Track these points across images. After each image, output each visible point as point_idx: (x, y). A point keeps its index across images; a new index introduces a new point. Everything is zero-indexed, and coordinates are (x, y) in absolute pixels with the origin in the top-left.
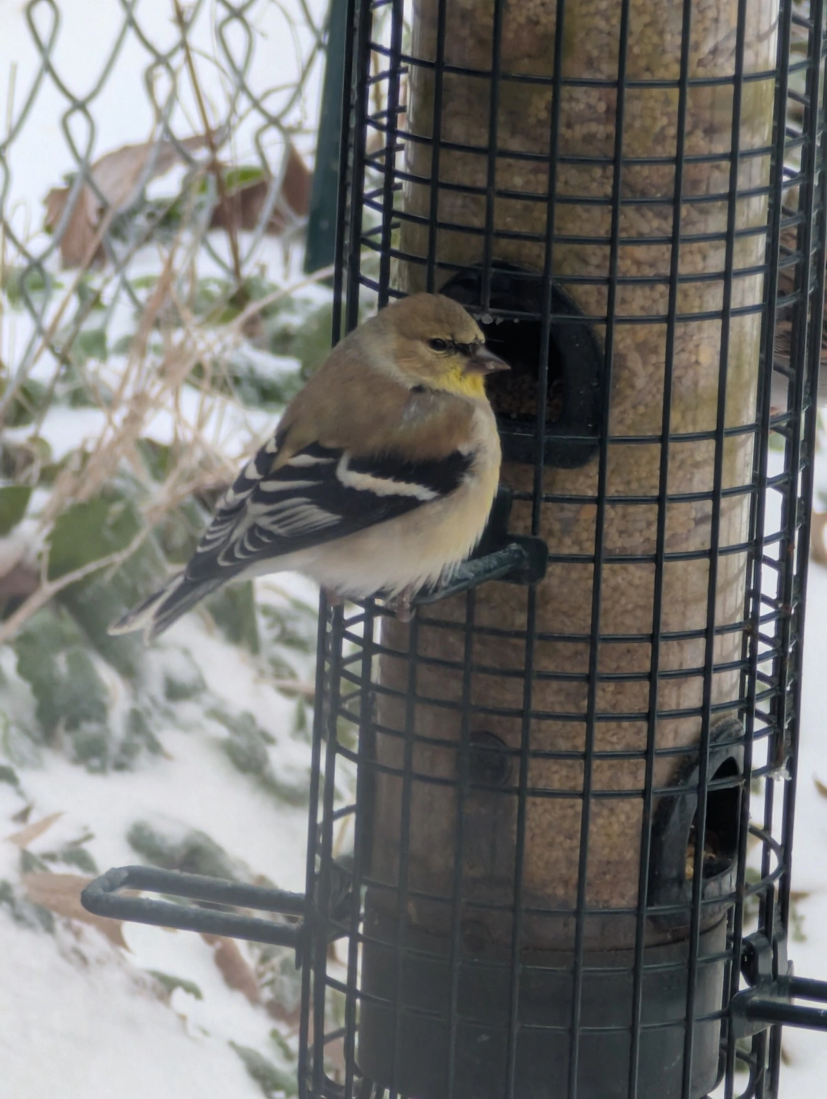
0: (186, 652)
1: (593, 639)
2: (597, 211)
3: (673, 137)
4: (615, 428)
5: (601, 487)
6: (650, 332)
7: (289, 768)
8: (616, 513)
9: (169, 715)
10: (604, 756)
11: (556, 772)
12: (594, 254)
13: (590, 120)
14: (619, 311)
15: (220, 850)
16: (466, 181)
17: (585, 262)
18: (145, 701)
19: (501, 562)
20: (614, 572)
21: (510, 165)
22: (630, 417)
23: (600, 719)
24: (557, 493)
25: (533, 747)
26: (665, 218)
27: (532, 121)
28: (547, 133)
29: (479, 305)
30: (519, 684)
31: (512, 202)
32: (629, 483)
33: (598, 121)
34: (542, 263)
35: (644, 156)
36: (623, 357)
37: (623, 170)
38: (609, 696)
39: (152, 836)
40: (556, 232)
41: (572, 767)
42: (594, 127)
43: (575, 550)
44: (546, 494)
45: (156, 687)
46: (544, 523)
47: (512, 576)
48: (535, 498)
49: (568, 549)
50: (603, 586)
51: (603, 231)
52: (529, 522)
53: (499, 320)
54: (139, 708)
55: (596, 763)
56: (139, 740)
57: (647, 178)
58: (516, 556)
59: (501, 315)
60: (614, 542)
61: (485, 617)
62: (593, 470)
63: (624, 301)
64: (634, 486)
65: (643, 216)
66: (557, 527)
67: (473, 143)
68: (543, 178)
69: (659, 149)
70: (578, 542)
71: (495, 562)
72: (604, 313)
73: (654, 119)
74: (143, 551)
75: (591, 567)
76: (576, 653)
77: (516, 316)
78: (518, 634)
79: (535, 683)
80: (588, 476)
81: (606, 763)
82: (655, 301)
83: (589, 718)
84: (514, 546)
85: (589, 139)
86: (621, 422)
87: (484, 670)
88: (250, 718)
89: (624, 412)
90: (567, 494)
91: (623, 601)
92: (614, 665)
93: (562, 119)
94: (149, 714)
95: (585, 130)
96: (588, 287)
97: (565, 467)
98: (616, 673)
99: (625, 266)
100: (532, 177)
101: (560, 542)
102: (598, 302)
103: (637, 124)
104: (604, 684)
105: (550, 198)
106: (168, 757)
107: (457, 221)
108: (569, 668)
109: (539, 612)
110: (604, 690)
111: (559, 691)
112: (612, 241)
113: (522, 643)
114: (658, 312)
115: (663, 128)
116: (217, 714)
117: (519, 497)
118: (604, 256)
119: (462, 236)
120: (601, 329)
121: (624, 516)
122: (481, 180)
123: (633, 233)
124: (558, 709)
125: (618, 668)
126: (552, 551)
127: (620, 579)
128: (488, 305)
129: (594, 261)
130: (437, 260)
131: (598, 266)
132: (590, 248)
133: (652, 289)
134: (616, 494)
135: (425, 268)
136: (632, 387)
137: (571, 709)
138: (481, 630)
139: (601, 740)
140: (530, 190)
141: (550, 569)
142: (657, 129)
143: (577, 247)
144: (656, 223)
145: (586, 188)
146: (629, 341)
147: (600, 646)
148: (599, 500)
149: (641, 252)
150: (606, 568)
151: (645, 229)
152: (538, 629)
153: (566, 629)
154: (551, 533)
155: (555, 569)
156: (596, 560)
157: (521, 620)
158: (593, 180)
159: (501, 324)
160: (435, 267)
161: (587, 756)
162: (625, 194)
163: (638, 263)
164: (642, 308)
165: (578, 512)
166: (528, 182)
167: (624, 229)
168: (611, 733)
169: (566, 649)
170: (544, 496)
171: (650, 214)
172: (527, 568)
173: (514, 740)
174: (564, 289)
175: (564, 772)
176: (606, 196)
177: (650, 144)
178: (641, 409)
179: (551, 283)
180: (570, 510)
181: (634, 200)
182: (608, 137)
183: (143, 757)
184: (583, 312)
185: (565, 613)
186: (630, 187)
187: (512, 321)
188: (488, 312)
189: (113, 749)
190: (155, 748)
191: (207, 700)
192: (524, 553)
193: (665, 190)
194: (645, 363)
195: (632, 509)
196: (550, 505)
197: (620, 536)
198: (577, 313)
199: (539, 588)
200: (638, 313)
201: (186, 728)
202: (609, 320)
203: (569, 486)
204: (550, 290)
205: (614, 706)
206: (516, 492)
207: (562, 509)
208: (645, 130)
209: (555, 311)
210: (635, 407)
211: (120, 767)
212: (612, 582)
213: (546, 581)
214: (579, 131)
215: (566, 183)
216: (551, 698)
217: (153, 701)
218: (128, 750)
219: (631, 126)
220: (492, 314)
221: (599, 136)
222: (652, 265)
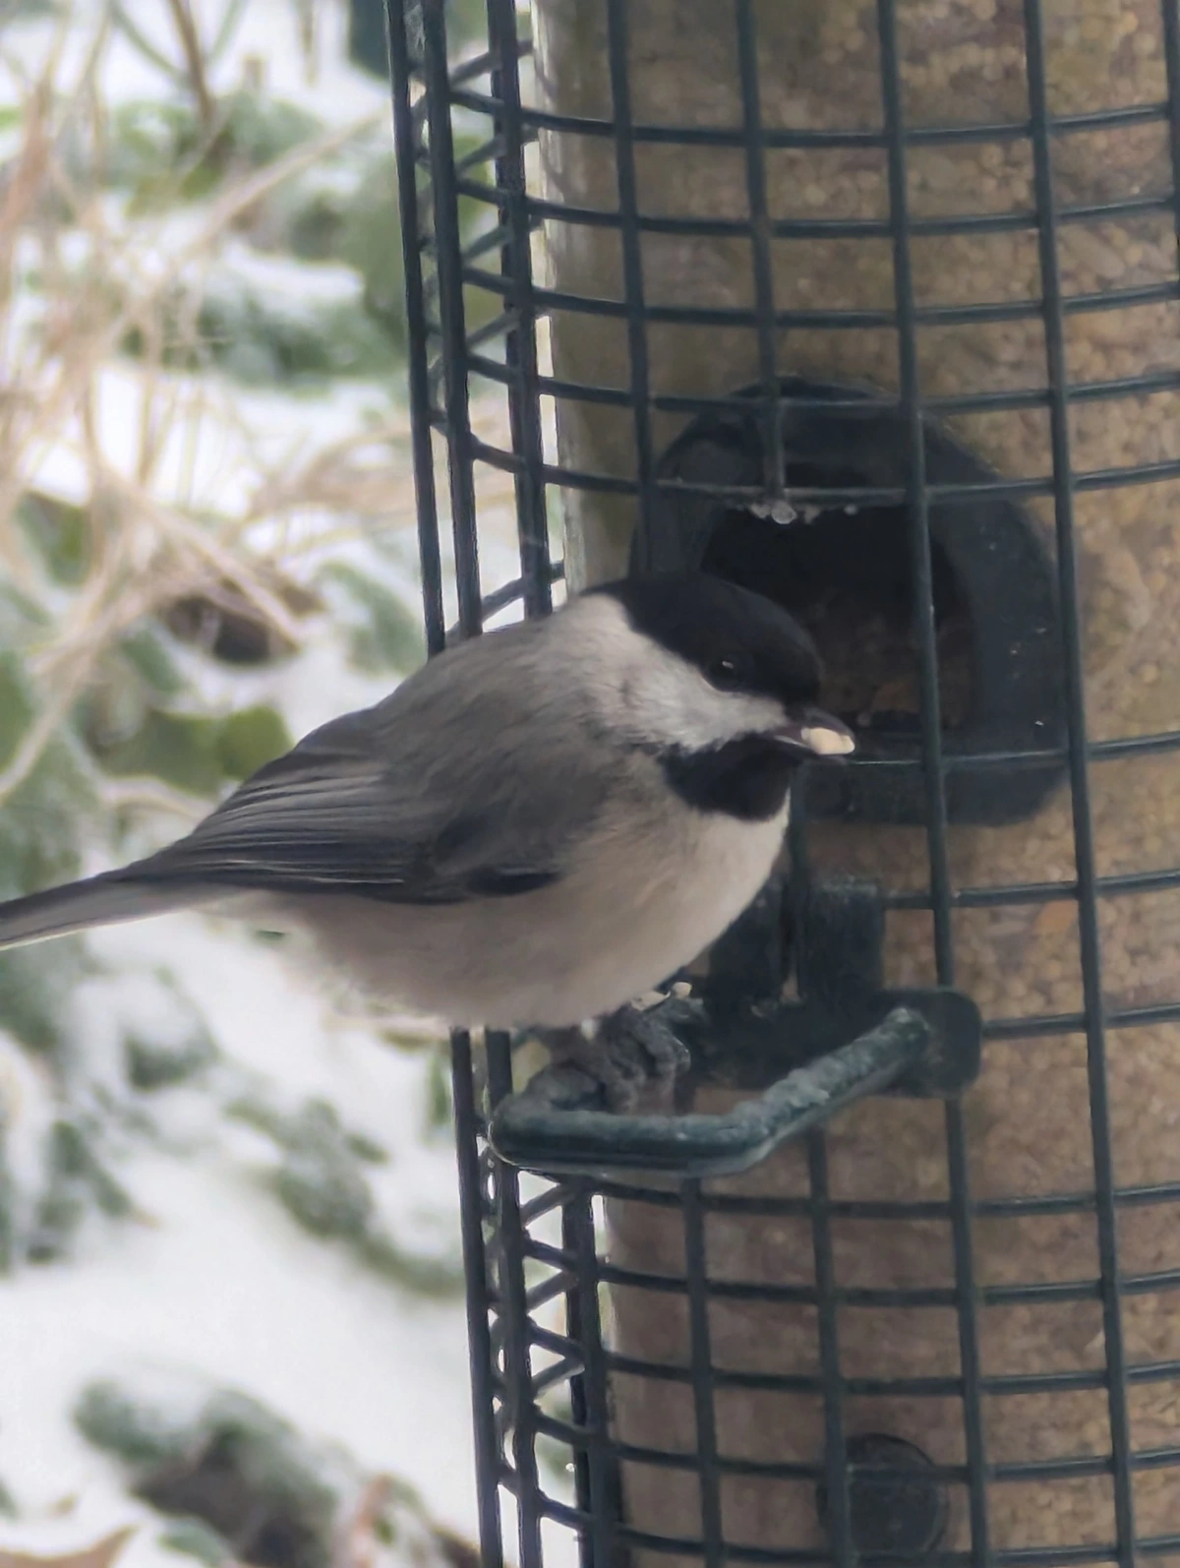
0: (166, 977)
1: (1101, 1201)
2: (1000, 245)
3: (1153, 57)
4: (1099, 728)
5: (1083, 858)
6: (1151, 496)
7: (425, 1217)
8: (1120, 911)
9: (139, 1123)
10: (1152, 1461)
11: (1049, 1505)
12: (1006, 338)
13: (964, 40)
14: (1080, 464)
15: (284, 1428)
16: (698, 208)
17: (988, 359)
18: (84, 1101)
19: (881, 1055)
20: (1128, 1044)
21: (792, 163)
22: (1128, 693)
23: (1138, 1377)
24: (982, 882)
25: (991, 1458)
26: (1155, 239)
27: (832, 57)
28: (873, 81)
29: (759, 482)
30: (947, 1320)
31: (806, 244)
32: (1137, 841)
33: (980, 39)
34: (892, 372)
35: (1093, 108)
36: (1096, 561)
37: (1052, 143)
38: (1147, 1323)
39: (127, 1412)
40: (917, 302)
41: (1082, 1489)
42: (973, 55)
43: (1035, 1006)
44: (961, 890)
45: (104, 1065)
46: (961, 954)
47: (907, 1083)
48: (935, 900)
49: (1019, 1003)
50: (1110, 1078)
51: (1021, 288)
52: (927, 954)
53: (811, 513)
54: (71, 1118)
55: (1136, 1476)
56: (80, 1191)
57: (1106, 153)
58: (912, 1037)
59: (812, 501)
60: (1122, 978)
61: (848, 1179)
62: (1057, 820)
63: (1083, 436)
64: (1153, 845)
65: (1107, 241)
66: (989, 957)
67: (703, 119)
68: (874, 181)
69: (1124, 86)
70: (1043, 988)
71: (867, 1059)
72: (1044, 466)
73: (1109, 20)
74: (49, 763)
75: (1079, 1039)
76: (1066, 1233)
77: (850, 500)
78: (930, 1210)
79: (982, 1314)
80: (1047, 837)
81: (1157, 1475)
82: (1153, 428)
83: (1111, 1377)
84: (902, 1015)
85: (962, 82)
86: (1107, 707)
87: (866, 1297)
88: (323, 1113)
89: (1110, 685)
90: (1006, 882)
91: (1157, 1105)
92: (1150, 1252)
93: (902, 44)
94: (94, 1125)
95: (954, 65)
96: (1000, 416)
97: (997, 823)
98: (1158, 1269)
99: (1081, 360)
100: (846, 183)
101: (1001, 993)
102: (1026, 446)
103: (1071, 36)
104: (1137, 1298)
105: (897, 226)
106: (146, 1221)
107: (683, 299)
108: (1052, 1272)
109: (972, 1153)
110: (1133, 1310)
111: (1033, 1327)
112: (1048, 307)
113: (941, 1227)
114: (1162, 451)
115: (1128, 40)
116: (250, 1113)
117: (901, 904)
118: (1030, 343)
119: (702, 333)
120: (1044, 508)
121: (1136, 917)
122: (731, 203)
123: (1089, 285)
124: (1037, 1366)
125: (1160, 1257)
126: (987, 1015)
127: (1143, 1059)
128: (781, 478)
129: (1008, 354)
130: (653, 394)
131: (1016, 366)
132: (994, 330)
133: (1144, 401)
134: (1114, 872)
135: (628, 415)
136: (1123, 624)
137: (1066, 1362)
138: (845, 1209)
139: (1140, 1422)
140: (844, 212)
141: (986, 1053)
142: (1114, 44)
143: (967, 328)
144: (1136, 253)
145: (973, 194)
146: (1105, 524)
147: (1118, 1213)
148: (1082, 891)
149: (1109, 323)
150: (1111, 1037)
151: (1112, 267)
152: (975, 1195)
153: (1034, 1183)
154: (977, 974)
155: (997, 1053)
156: (1089, 1022)
157: (932, 1175)
158: (985, 172)
159: (816, 520)
160: (652, 410)
161: (1117, 1464)
162: (1063, 195)
163: (1105, 347)
164: (1127, 447)
165: (1032, 919)
166: (837, 195)
167: (1068, 276)
168: (1158, 1406)
169: (1040, 1229)
170: (957, 895)
171: (1119, 235)
172: (937, 1059)
173: (948, 1446)
174: (947, 427)
175: (1066, 1504)
176: (1018, 205)
177: (1103, 78)
178: (1150, 673)
179: (920, 416)
180: (1012, 921)
181: (1084, 209)
182: (1009, 72)
183: (92, 1229)
184: (997, 470)
185: (1030, 1150)
186: (1073, 180)
187: (841, 513)
188: (782, 497)
189: (24, 1219)
190: (115, 1203)
191: (224, 1083)
192: (926, 1027)
193: (1147, 176)
194: (1146, 569)
195: (1151, 899)
196: (968, 911)
197: (1133, 963)
198: (985, 476)
199: (966, 1099)
200: (1121, 461)
201: (182, 1150)
202: (1059, 484)
203: (1006, 863)
204: (920, 437)
205: (1161, 1344)
206: (893, 893)
207: (995, 918)
208: (1089, 48)
209: (931, 479)
210: (1134, 670)
211: (41, 1255)
212: (1127, 1067)
213: (980, 1083)
214: (941, 68)
215: (924, 187)
216: (1020, 1342)
217: (103, 1097)
218: (55, 1215)
219: (1057, 44)
220: (795, 501)
221: (988, 73)
222: (1138, 348)
